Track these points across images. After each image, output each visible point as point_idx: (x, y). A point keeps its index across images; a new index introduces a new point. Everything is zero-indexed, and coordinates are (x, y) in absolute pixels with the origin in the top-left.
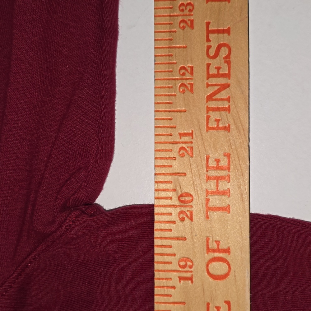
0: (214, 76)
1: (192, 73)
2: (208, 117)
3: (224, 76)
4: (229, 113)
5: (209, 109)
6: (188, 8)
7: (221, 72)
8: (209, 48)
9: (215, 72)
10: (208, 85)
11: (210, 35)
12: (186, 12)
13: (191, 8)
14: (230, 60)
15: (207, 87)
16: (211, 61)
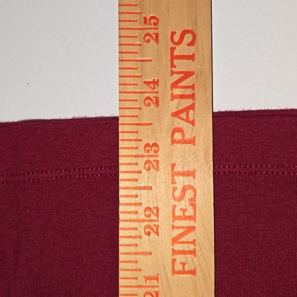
0: (180, 218)
1: (157, 215)
2: (174, 261)
3: (189, 218)
4: (195, 256)
5: (174, 252)
6: (154, 148)
7: (187, 214)
8: (175, 189)
9: (180, 214)
10: (173, 227)
11: (175, 177)
12: (151, 153)
13: (157, 149)
14: (196, 203)
15: (173, 229)
16: (176, 203)
